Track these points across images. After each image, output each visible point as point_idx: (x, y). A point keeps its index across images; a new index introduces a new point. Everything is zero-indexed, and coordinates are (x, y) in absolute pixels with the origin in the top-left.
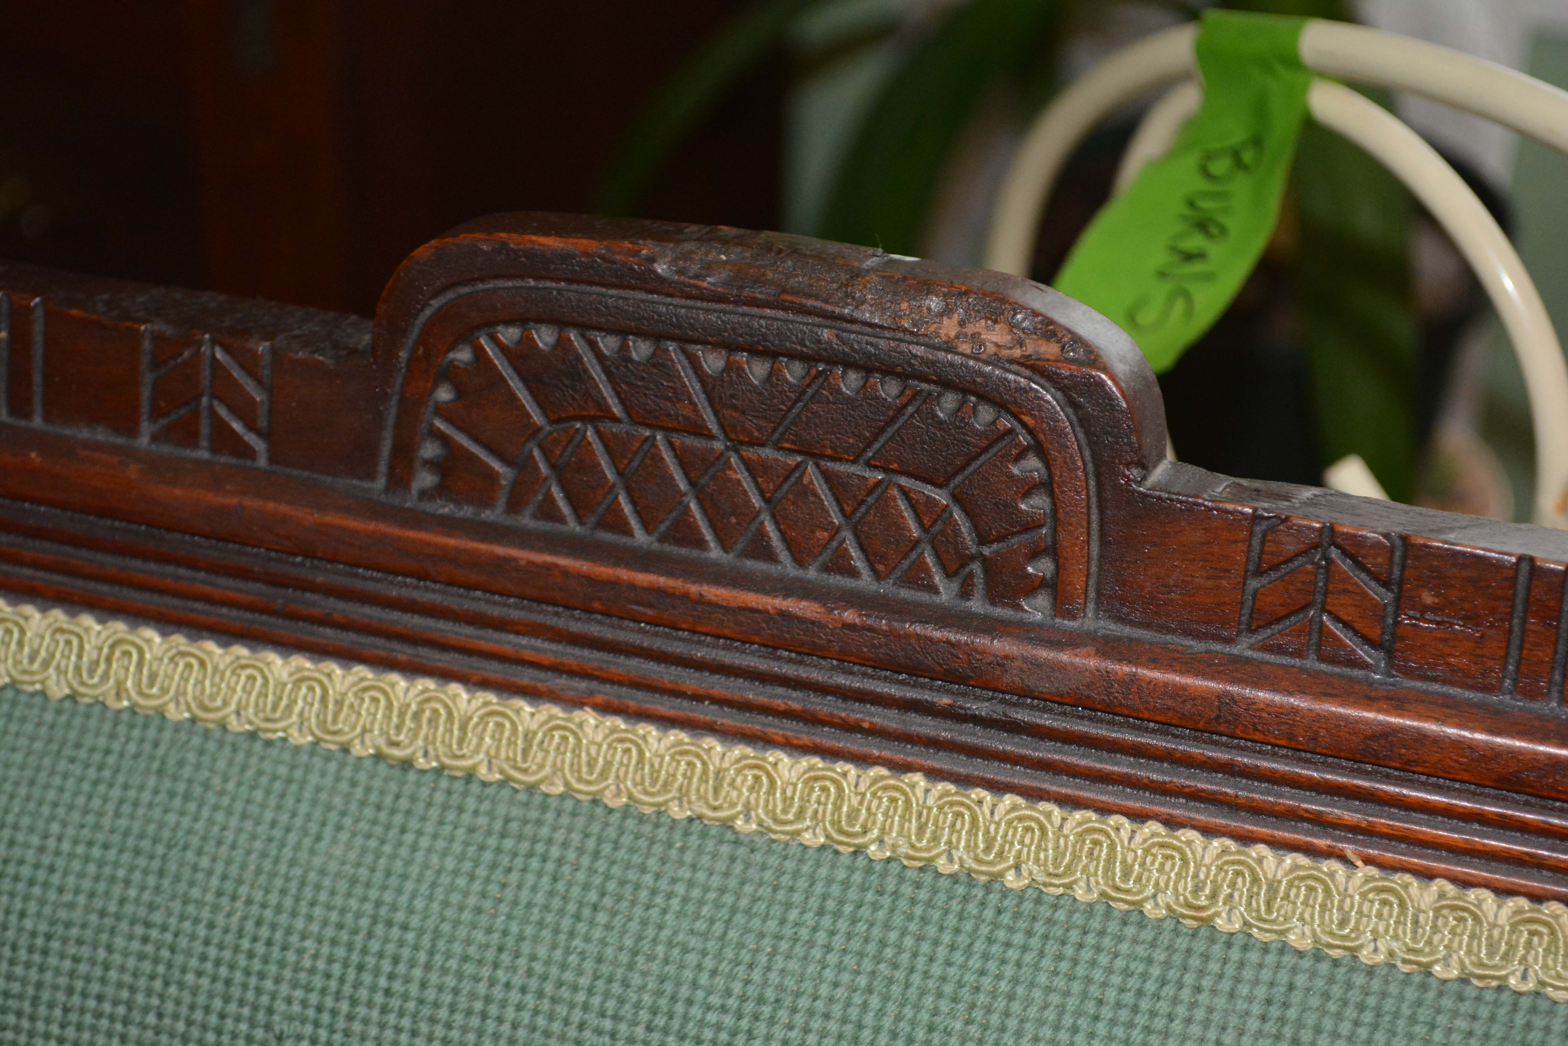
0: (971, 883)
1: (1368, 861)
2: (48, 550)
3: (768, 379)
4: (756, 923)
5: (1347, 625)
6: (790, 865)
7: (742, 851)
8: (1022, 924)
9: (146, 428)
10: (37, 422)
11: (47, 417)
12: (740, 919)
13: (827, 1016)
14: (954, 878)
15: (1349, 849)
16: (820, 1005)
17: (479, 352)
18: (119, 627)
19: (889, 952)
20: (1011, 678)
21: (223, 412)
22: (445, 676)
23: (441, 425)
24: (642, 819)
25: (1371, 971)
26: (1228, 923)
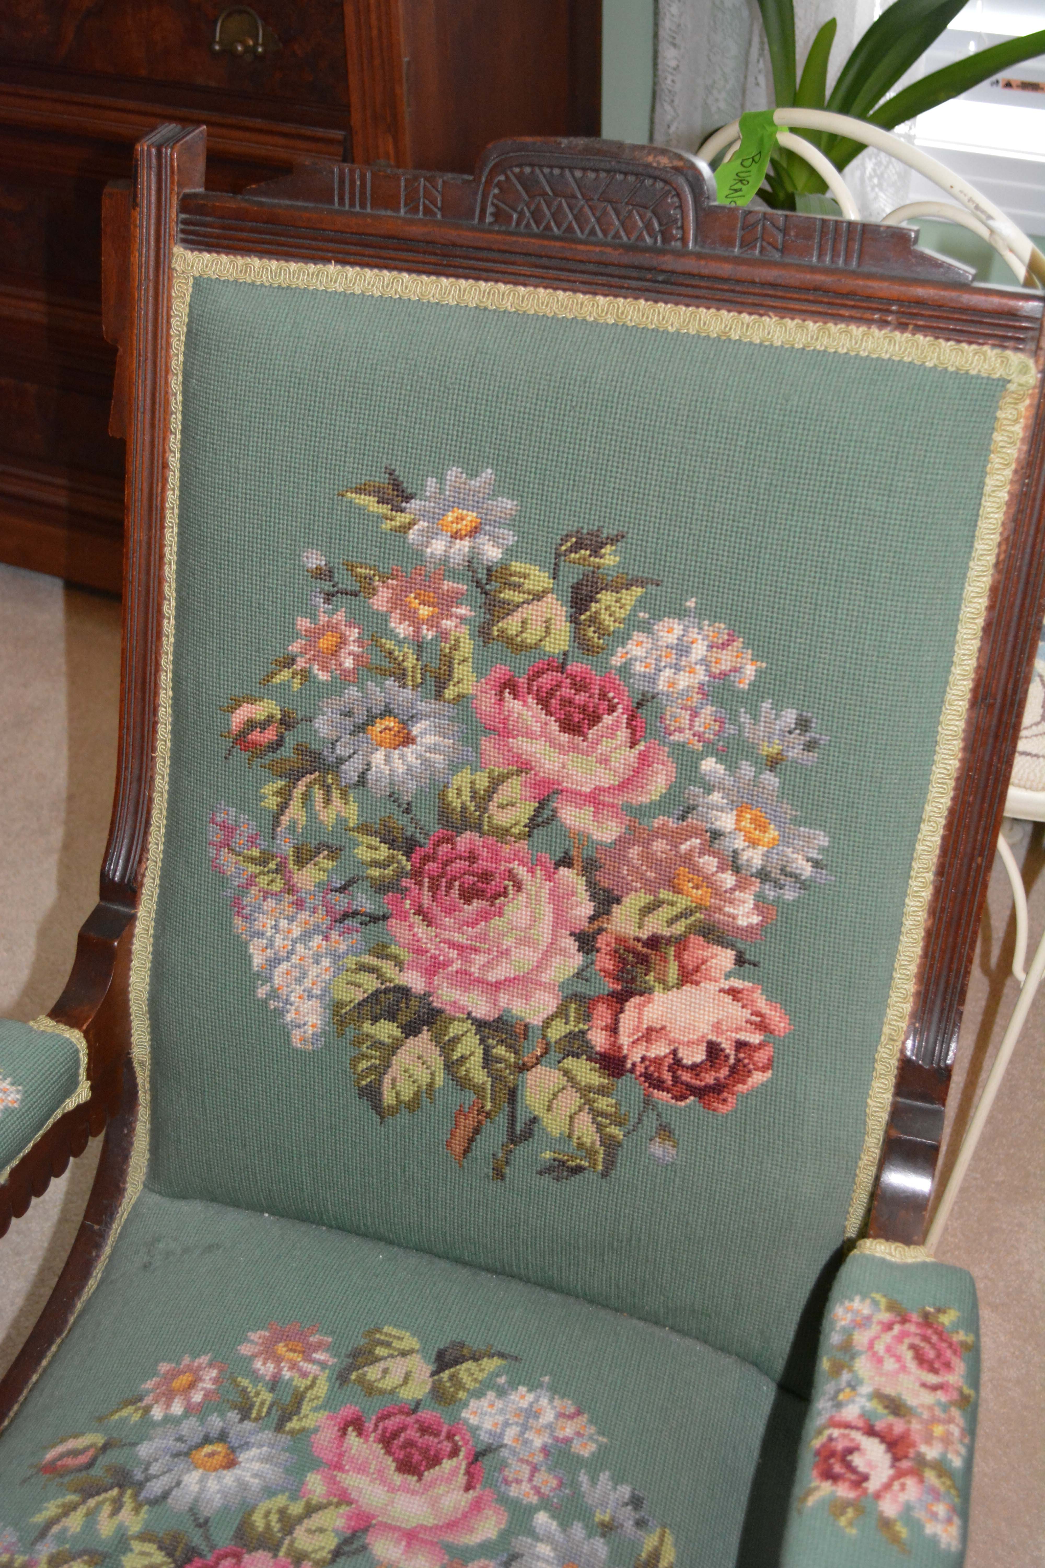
0: (658, 331)
1: (776, 316)
2: (371, 251)
3: (596, 179)
4: (593, 346)
5: (769, 243)
6: (603, 329)
7: (589, 326)
8: (673, 341)
9: (402, 211)
10: (369, 210)
11: (372, 208)
12: (588, 345)
13: (615, 371)
14: (653, 330)
15: (771, 314)
16: (613, 368)
17: (507, 177)
18: (395, 273)
19: (633, 352)
20: (669, 267)
21: (427, 202)
22: (497, 281)
23: (495, 201)
24: (558, 320)
25: (777, 348)
26: (735, 336)
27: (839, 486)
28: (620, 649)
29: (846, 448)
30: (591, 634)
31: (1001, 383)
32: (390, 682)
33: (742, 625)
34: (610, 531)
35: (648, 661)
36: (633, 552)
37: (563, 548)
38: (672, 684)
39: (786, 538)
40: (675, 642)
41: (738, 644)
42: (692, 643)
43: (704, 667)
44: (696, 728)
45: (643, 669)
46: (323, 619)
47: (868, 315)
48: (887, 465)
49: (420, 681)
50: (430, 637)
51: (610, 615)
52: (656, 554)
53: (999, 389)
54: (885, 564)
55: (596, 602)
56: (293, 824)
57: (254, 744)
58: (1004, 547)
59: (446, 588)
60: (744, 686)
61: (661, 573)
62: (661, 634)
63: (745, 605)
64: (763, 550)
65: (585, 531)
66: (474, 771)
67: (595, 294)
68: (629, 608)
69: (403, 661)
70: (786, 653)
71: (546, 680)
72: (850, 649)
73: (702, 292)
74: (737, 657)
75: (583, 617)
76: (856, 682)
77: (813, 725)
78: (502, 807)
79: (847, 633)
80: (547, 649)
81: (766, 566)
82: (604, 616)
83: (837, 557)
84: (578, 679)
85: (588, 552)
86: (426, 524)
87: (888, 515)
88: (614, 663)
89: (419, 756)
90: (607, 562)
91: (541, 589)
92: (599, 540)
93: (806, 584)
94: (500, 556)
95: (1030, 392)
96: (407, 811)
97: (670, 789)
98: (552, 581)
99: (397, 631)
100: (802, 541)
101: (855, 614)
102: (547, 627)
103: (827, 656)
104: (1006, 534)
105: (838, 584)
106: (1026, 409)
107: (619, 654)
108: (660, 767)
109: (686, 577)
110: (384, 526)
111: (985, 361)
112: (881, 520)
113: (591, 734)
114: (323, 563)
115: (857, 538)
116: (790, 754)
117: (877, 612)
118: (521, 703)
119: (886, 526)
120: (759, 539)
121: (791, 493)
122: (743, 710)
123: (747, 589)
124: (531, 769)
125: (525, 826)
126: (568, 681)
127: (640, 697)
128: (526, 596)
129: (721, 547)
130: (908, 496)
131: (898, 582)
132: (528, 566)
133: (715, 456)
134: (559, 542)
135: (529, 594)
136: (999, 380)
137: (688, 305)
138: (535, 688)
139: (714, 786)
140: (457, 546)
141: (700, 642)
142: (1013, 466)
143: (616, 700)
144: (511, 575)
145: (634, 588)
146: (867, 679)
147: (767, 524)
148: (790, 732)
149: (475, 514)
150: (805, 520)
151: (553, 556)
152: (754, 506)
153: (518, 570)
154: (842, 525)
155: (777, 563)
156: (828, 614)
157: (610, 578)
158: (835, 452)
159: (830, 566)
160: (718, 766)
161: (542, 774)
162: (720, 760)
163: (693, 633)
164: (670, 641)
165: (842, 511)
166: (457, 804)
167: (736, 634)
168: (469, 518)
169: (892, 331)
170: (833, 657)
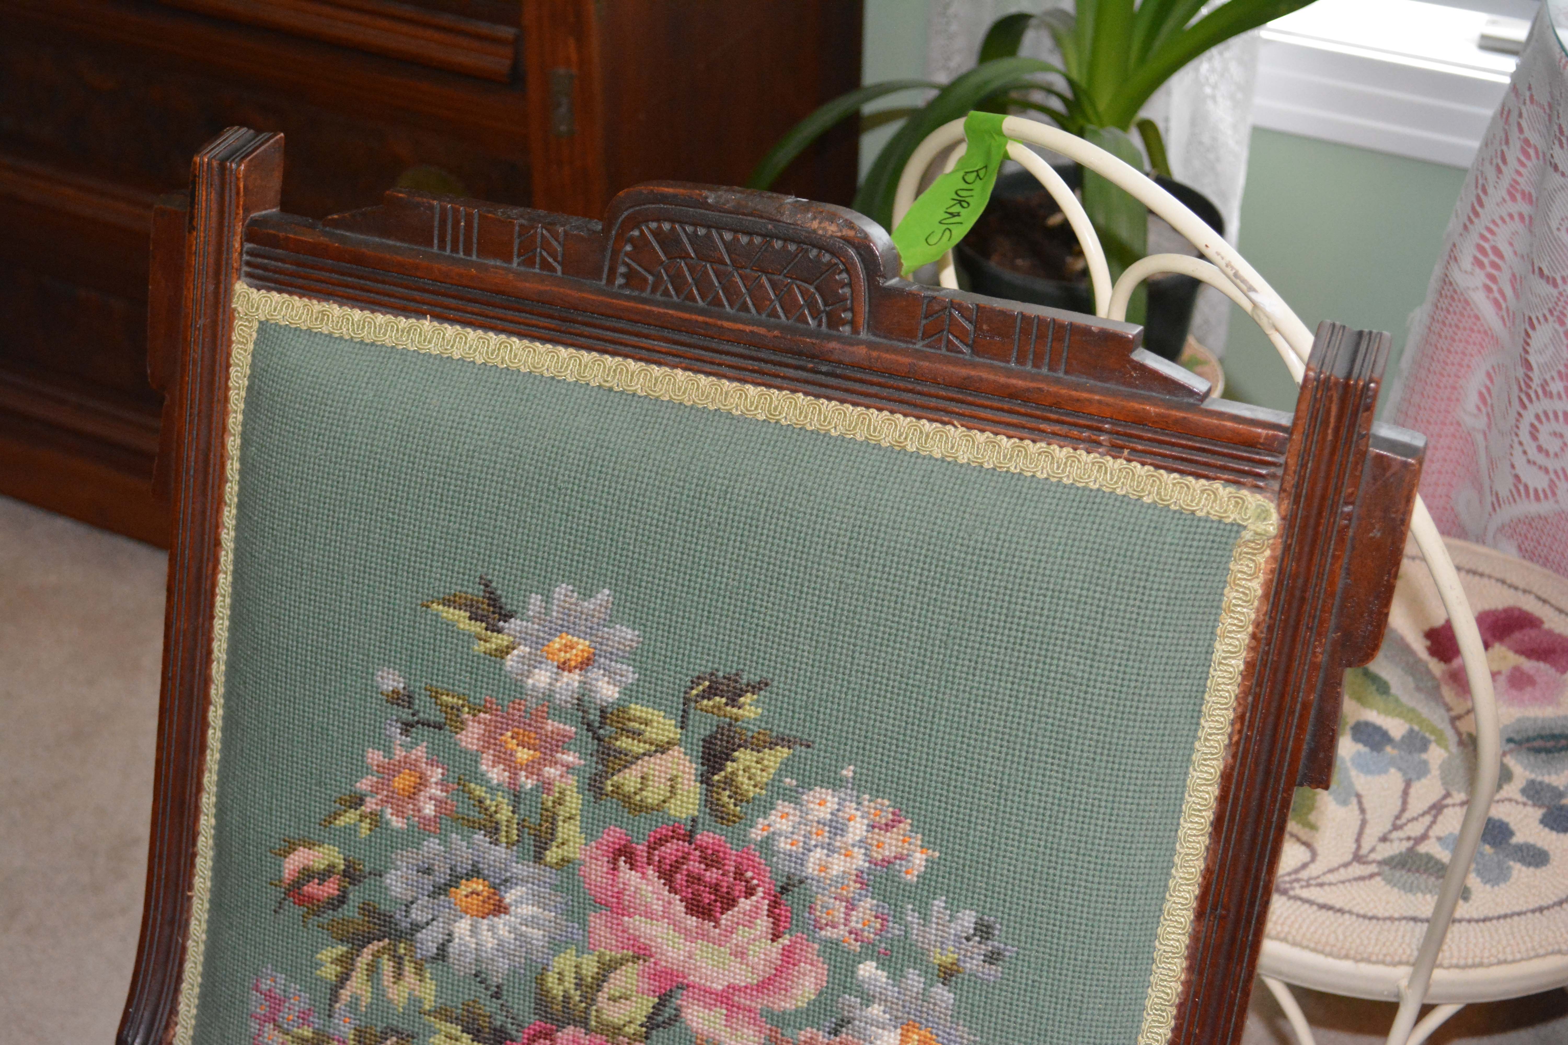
0: (818, 434)
1: (962, 426)
2: (476, 308)
3: (748, 243)
4: (738, 448)
5: (957, 338)
6: (752, 427)
7: (735, 422)
8: (836, 449)
9: (516, 261)
10: (474, 258)
11: (478, 256)
12: (732, 446)
13: (762, 481)
14: (812, 432)
15: (956, 423)
16: (760, 477)
17: (642, 232)
18: (503, 337)
19: (787, 458)
20: (835, 357)
21: (545, 254)
22: (626, 356)
23: (627, 260)
24: (698, 410)
25: (962, 466)
26: (911, 448)
27: (1032, 644)
28: (761, 820)
29: (1041, 598)
30: (726, 799)
31: (1235, 528)
32: (479, 837)
33: (911, 803)
34: (752, 676)
35: (795, 837)
36: (779, 704)
37: (694, 692)
38: (824, 868)
39: (966, 702)
40: (829, 816)
41: (905, 826)
42: (849, 820)
43: (863, 851)
44: (853, 924)
45: (788, 847)
46: (399, 753)
47: (1075, 432)
48: (1091, 622)
49: (516, 838)
50: (529, 786)
51: (750, 778)
52: (806, 708)
53: (1233, 535)
54: (1087, 742)
55: (733, 761)
56: (355, 1001)
57: (311, 898)
58: (1238, 726)
59: (550, 728)
60: (912, 878)
61: (813, 732)
62: (812, 806)
63: (914, 779)
64: (937, 714)
65: (721, 674)
66: (580, 952)
67: (744, 381)
68: (772, 771)
69: (496, 812)
70: (964, 842)
71: (670, 849)
72: (1042, 843)
73: (874, 390)
74: (904, 841)
75: (716, 778)
76: (1050, 883)
77: (997, 932)
78: (613, 999)
79: (1039, 823)
80: (672, 812)
81: (940, 735)
82: (742, 779)
83: (1028, 729)
84: (710, 852)
85: (724, 700)
86: (528, 649)
87: (1092, 683)
88: (753, 836)
89: (513, 930)
90: (747, 713)
91: (666, 740)
92: (738, 686)
93: (989, 759)
94: (617, 695)
95: (1271, 541)
96: (497, 995)
97: (821, 994)
98: (679, 730)
99: (490, 775)
100: (985, 706)
101: (1050, 800)
102: (672, 786)
103: (1015, 850)
104: (1240, 710)
105: (1029, 762)
106: (1266, 562)
107: (760, 826)
108: (809, 967)
109: (843, 740)
110: (476, 647)
111: (1215, 501)
112: (1084, 688)
113: (725, 919)
114: (402, 685)
115: (1053, 708)
116: (968, 965)
117: (1077, 799)
118: (639, 875)
119: (1089, 696)
120: (933, 701)
121: (973, 648)
122: (910, 907)
123: (917, 760)
124: (651, 956)
125: (642, 1026)
126: (697, 853)
127: (784, 879)
128: (647, 746)
129: (887, 707)
130: (1117, 661)
131: (1103, 764)
132: (650, 710)
133: (881, 595)
134: (689, 684)
135: (651, 744)
136: (1232, 524)
137: (855, 404)
138: (657, 858)
139: (874, 996)
140: (565, 680)
141: (858, 819)
142: (1250, 629)
143: (755, 882)
144: (629, 720)
145: (779, 748)
146: (1064, 880)
147: (943, 683)
148: (968, 939)
149: (587, 643)
150: (990, 681)
151: (681, 700)
152: (927, 660)
153: (638, 714)
154: (1035, 691)
155: (954, 731)
156: (1017, 799)
157: (750, 734)
158: (1027, 602)
159: (1019, 740)
160: (879, 972)
161: (664, 964)
162: (881, 966)
163: (850, 808)
164: (822, 815)
165: (1035, 674)
166: (558, 991)
167: (903, 813)
168: (580, 647)
169: (1102, 455)
170: (1021, 851)
